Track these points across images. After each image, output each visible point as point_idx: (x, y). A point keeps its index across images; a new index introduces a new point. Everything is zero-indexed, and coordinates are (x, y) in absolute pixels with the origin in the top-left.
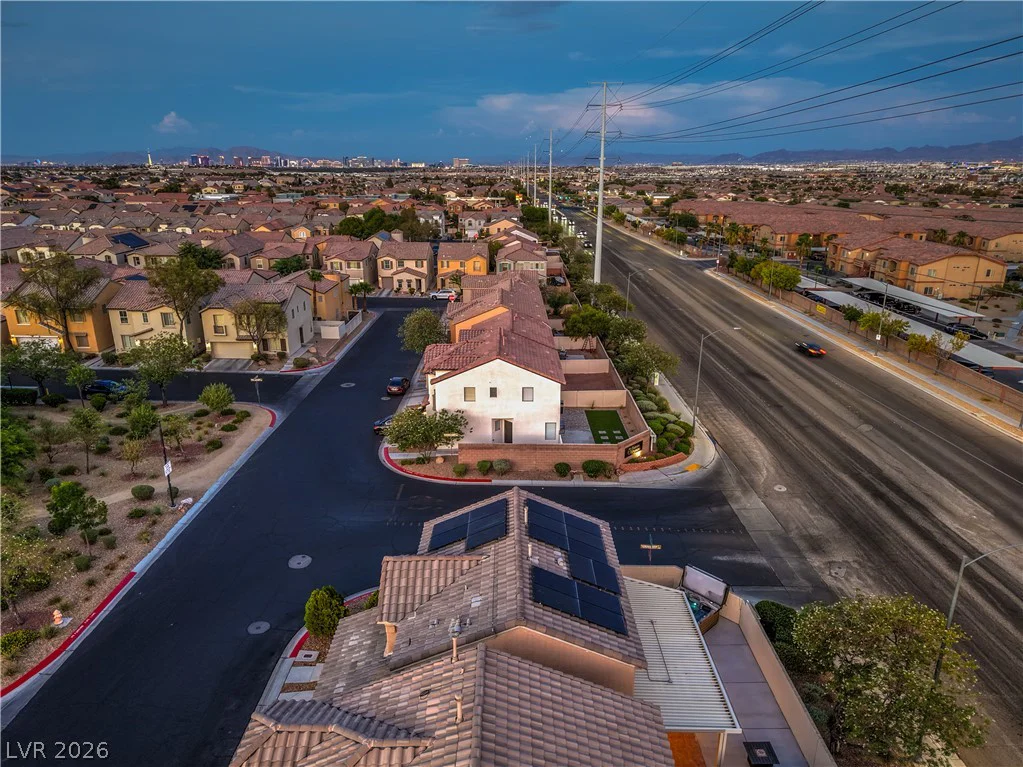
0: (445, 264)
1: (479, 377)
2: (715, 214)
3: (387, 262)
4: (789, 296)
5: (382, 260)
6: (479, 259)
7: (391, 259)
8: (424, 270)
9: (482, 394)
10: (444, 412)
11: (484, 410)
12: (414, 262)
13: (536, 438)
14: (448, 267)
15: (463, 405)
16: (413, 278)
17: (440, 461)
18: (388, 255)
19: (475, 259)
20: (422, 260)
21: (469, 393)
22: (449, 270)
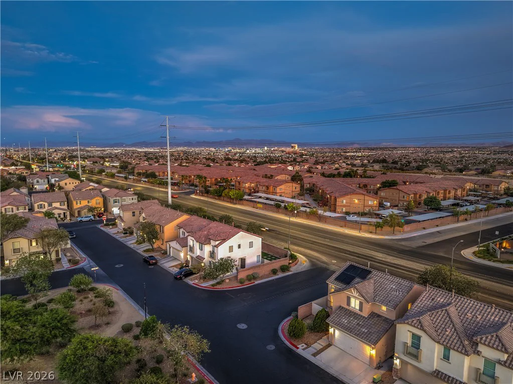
0: (79, 203)
1: (233, 241)
2: (163, 171)
3: (41, 205)
4: (242, 202)
5: (38, 204)
6: (99, 198)
7: (44, 203)
8: (65, 207)
9: (235, 248)
10: (222, 259)
11: (237, 255)
12: (59, 203)
13: (253, 263)
14: (80, 204)
15: (229, 254)
16: (62, 212)
17: (227, 281)
18: (41, 201)
19: (96, 199)
20: (64, 202)
21: (231, 249)
22: (81, 206)
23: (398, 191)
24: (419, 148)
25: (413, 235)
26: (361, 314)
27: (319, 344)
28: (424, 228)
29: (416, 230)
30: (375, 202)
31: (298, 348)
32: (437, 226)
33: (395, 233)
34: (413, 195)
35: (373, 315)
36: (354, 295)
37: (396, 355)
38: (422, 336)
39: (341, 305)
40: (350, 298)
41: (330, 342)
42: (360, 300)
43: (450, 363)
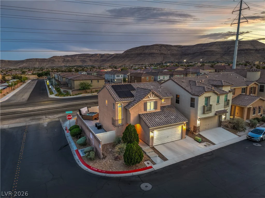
25: (7, 99)
26: (157, 111)
27: (149, 152)
28: (4, 95)
31: (151, 167)
32: (8, 93)
36: (151, 98)
37: (199, 117)
38: (211, 96)
39: (140, 113)
40: (147, 103)
41: (150, 146)
42: (155, 101)
43: (219, 104)
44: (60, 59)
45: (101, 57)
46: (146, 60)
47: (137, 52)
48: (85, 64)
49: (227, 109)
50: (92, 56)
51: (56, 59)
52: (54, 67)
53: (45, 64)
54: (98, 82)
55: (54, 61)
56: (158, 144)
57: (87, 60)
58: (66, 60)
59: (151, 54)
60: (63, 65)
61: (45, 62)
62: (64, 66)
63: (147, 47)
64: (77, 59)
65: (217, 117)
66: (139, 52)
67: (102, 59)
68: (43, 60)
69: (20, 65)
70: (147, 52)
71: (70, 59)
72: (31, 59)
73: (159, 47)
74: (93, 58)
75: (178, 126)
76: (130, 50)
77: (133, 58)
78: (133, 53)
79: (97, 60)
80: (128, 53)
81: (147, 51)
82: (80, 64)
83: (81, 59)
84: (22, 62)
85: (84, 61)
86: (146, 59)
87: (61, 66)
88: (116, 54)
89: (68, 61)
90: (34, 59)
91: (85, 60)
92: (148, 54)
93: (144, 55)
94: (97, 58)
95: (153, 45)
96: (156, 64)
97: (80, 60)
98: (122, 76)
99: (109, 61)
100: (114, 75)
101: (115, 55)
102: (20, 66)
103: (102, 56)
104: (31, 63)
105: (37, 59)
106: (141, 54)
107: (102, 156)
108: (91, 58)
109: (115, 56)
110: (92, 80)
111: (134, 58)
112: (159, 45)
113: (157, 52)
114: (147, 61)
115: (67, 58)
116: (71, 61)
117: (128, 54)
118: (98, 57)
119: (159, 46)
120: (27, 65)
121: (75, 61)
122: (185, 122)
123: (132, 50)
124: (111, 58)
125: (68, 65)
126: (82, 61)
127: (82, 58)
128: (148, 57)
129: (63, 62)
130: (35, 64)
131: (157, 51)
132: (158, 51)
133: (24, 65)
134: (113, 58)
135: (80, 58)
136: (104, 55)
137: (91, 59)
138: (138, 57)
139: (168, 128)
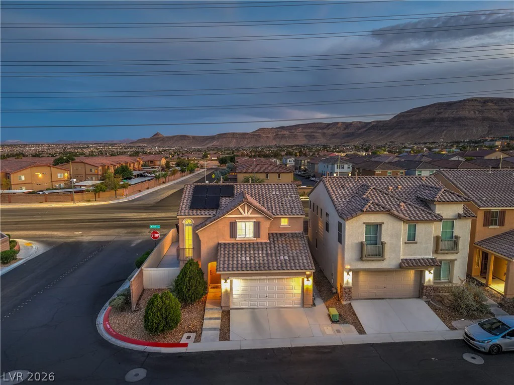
23: (83, 164)
24: (54, 144)
25: (137, 197)
26: (259, 241)
27: (210, 319)
28: (140, 191)
29: (134, 193)
30: (66, 174)
31: (185, 345)
32: (148, 188)
33: (117, 197)
34: (101, 168)
35: (274, 237)
36: (244, 215)
37: (348, 267)
38: (383, 223)
39: (220, 242)
40: (235, 223)
41: (223, 308)
42: (255, 220)
43: (416, 243)
44: (269, 133)
45: (345, 129)
46: (444, 133)
47: (423, 116)
48: (314, 143)
49: (456, 260)
50: (328, 126)
51: (263, 133)
52: (259, 147)
53: (245, 142)
54: (279, 177)
55: (259, 136)
56: (241, 307)
57: (318, 134)
58: (280, 134)
59: (458, 121)
60: (274, 143)
61: (246, 138)
62: (276, 145)
63: (450, 105)
64: (300, 132)
65: (411, 274)
66: (428, 116)
67: (346, 131)
68: (244, 136)
69: (208, 143)
70: (447, 116)
71: (286, 133)
72: (225, 134)
73: (478, 104)
74: (329, 131)
75: (288, 277)
76: (407, 112)
77: (412, 128)
78: (414, 118)
79: (336, 134)
80: (402, 119)
81: (447, 114)
82: (302, 141)
83: (307, 132)
84: (212, 138)
85: (310, 137)
86: (444, 130)
87: (271, 145)
88: (377, 121)
89: (283, 136)
90: (229, 133)
91: (314, 135)
92: (449, 119)
93: (439, 123)
94: (338, 131)
95: (464, 100)
96: (468, 142)
97: (304, 134)
98: (349, 168)
99: (360, 135)
100: (332, 164)
101: (375, 123)
102: (208, 146)
103: (347, 125)
104: (224, 140)
105: (234, 134)
106: (433, 120)
107: (134, 307)
108: (325, 131)
109: (373, 126)
110: (269, 173)
111: (414, 129)
112: (478, 99)
113: (473, 116)
114: (445, 136)
115: (281, 131)
116: (289, 138)
117: (403, 123)
118: (339, 128)
119: (479, 102)
120: (218, 144)
121: (295, 137)
122: (308, 273)
123: (412, 112)
124: (365, 129)
125: (283, 143)
126: (307, 137)
127: (309, 130)
128: (450, 127)
129: (274, 139)
130: (230, 143)
131: (473, 112)
132: (475, 113)
133: (215, 143)
134: (369, 129)
135: (304, 131)
136: (351, 124)
137: (324, 133)
138: (425, 127)
139: (265, 277)
